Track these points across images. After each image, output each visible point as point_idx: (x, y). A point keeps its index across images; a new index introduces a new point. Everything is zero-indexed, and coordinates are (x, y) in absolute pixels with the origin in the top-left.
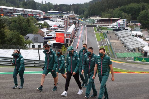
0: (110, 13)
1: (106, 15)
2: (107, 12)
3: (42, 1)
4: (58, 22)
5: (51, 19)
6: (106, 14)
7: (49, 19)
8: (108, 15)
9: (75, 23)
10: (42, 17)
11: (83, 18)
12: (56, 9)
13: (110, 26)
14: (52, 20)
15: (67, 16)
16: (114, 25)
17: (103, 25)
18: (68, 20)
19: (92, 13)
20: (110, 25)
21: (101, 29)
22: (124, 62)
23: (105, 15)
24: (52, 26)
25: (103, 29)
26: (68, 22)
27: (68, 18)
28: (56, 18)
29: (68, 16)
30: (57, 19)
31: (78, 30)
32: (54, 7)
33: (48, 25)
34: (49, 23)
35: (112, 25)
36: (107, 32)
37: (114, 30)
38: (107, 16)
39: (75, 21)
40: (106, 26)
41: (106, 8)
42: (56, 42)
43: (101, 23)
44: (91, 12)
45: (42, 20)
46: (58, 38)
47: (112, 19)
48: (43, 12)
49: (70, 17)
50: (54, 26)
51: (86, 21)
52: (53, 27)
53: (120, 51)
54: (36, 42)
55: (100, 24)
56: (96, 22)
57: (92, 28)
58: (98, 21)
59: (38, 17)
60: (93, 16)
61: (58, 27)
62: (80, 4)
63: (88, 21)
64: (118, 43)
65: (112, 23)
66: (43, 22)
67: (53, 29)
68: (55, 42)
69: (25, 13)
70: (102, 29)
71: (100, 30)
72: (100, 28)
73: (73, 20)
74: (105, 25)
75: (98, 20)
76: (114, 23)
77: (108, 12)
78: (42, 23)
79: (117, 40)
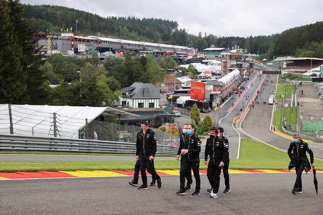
0: (313, 50)
1: (303, 53)
2: (307, 48)
3: (200, 33)
4: (214, 66)
5: (203, 61)
6: (304, 51)
7: (200, 60)
8: (308, 52)
9: (240, 67)
10: (190, 57)
11: (265, 60)
12: (219, 45)
13: (309, 73)
14: (206, 63)
15: (227, 54)
16: (316, 71)
17: (297, 72)
18: (229, 61)
19: (280, 51)
20: (308, 71)
21: (291, 77)
22: (311, 140)
23: (301, 54)
24: (201, 73)
25: (295, 78)
26: (228, 66)
27: (228, 58)
28: (213, 59)
29: (229, 54)
30: (215, 61)
31: (248, 79)
32: (216, 42)
33: (196, 70)
34: (198, 66)
35: (313, 71)
36: (301, 84)
37: (314, 80)
38: (305, 55)
39: (240, 63)
40: (301, 72)
41: (306, 41)
42: (191, 98)
43: (294, 68)
44: (278, 48)
45: (189, 62)
46: (195, 91)
47: (313, 60)
48: (194, 50)
49: (231, 56)
50: (205, 73)
51: (268, 64)
52: (202, 75)
53: (312, 118)
54: (145, 97)
55: (292, 70)
56: (284, 66)
57: (275, 75)
58: (288, 65)
59: (181, 58)
60: (282, 56)
61: (213, 74)
62: (265, 36)
63: (272, 64)
64: (315, 103)
65: (312, 68)
66: (187, 66)
67: (202, 77)
68: (188, 98)
69: (162, 51)
70: (292, 79)
71: (288, 80)
72: (289, 76)
73: (237, 62)
74: (299, 72)
75: (289, 62)
76: (318, 67)
77: (309, 48)
78: (185, 68)
79: (315, 99)
